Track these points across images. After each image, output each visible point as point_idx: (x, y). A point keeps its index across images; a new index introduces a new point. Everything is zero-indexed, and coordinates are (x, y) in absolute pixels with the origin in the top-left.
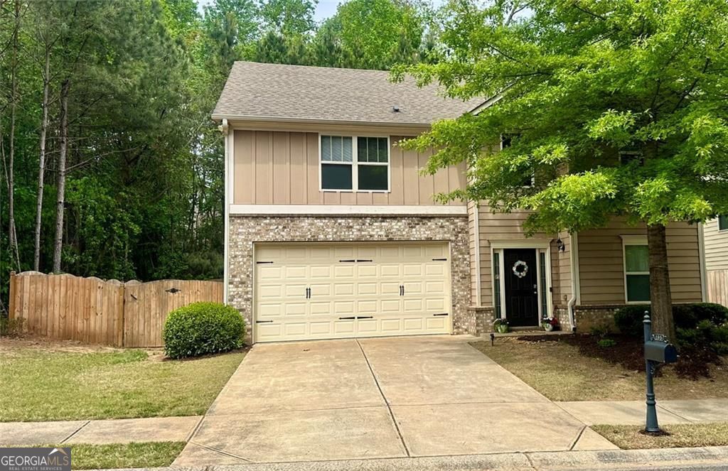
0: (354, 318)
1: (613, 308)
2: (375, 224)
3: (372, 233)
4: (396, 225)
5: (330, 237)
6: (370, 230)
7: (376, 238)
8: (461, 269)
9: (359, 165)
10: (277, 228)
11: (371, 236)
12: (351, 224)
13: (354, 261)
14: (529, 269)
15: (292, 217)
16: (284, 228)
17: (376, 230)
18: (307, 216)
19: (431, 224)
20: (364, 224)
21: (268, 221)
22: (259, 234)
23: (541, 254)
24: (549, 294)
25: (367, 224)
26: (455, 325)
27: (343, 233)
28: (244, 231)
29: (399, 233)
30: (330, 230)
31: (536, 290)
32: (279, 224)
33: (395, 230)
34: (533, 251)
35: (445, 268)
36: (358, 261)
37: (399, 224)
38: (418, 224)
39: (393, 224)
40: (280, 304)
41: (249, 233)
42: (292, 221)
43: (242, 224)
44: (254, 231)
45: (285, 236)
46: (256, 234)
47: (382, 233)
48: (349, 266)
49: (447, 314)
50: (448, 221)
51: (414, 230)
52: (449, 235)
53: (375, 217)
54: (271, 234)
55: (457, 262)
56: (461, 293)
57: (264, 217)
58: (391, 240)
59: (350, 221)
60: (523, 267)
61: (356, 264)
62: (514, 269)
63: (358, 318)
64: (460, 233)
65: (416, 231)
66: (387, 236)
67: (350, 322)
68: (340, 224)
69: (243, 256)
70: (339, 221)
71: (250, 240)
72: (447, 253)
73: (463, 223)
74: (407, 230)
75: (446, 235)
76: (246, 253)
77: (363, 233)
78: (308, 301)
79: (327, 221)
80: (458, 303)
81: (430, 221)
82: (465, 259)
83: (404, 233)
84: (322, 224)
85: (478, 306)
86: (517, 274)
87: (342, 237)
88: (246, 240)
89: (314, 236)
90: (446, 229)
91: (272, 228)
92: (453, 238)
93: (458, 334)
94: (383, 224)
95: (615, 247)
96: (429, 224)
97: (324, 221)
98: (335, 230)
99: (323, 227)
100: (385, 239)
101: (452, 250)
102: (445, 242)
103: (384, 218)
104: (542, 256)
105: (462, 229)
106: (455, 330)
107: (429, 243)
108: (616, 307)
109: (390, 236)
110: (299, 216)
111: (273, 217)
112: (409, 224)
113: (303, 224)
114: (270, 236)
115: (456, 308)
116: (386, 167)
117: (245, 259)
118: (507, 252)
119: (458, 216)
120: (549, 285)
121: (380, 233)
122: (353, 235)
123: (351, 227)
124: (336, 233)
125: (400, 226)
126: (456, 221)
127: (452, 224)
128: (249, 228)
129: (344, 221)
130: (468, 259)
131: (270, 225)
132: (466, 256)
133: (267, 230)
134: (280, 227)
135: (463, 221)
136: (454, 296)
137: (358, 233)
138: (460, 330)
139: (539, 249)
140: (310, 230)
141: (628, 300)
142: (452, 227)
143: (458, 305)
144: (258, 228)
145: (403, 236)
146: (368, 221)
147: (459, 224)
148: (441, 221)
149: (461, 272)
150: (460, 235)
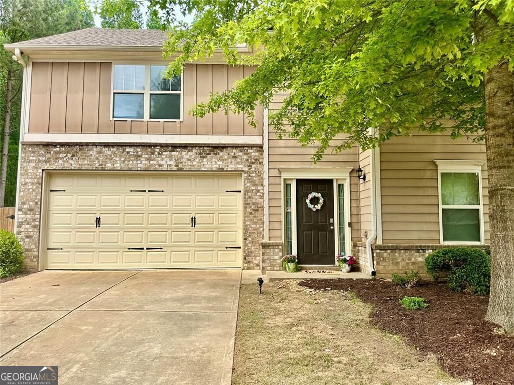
0: (143, 249)
1: (424, 249)
2: (164, 153)
3: (161, 162)
4: (185, 155)
5: (118, 166)
6: (159, 159)
7: (165, 167)
8: (254, 201)
9: (151, 94)
10: (66, 156)
11: (160, 165)
12: (140, 153)
13: (145, 191)
14: (324, 202)
15: (81, 145)
16: (73, 156)
17: (165, 159)
18: (95, 144)
19: (223, 154)
20: (153, 153)
21: (58, 149)
22: (49, 162)
23: (339, 185)
24: (347, 230)
25: (156, 153)
26: (245, 259)
27: (131, 162)
28: (35, 158)
29: (189, 163)
30: (118, 159)
32: (68, 152)
33: (185, 160)
34: (330, 182)
35: (239, 199)
36: (149, 191)
37: (189, 153)
38: (210, 154)
39: (184, 153)
40: (70, 232)
41: (39, 161)
42: (80, 150)
43: (34, 152)
44: (44, 159)
45: (73, 164)
46: (46, 162)
47: (172, 163)
48: (139, 197)
49: (240, 248)
50: (241, 151)
51: (205, 160)
52: (241, 166)
53: (164, 146)
54: (61, 162)
55: (250, 194)
56: (254, 226)
57: (54, 145)
58: (180, 170)
59: (139, 150)
60: (318, 199)
61: (147, 194)
62: (308, 201)
63: (147, 249)
64: (253, 163)
65: (208, 161)
66: (177, 166)
67: (139, 253)
68: (128, 153)
69: (32, 184)
70: (128, 150)
71: (40, 168)
72: (240, 185)
73: (257, 154)
74: (197, 160)
75: (238, 166)
76: (36, 180)
77: (152, 162)
78: (98, 230)
79: (115, 149)
80: (249, 236)
81: (222, 151)
82: (258, 191)
83: (195, 163)
84: (110, 153)
85: (266, 240)
86: (311, 206)
87: (130, 166)
88: (36, 168)
89: (101, 165)
90: (238, 160)
91: (61, 156)
92: (246, 169)
93: (248, 269)
94: (173, 153)
95: (428, 174)
96: (221, 154)
97: (112, 150)
98: (123, 159)
99: (110, 155)
100: (175, 168)
101: (245, 181)
102: (237, 173)
103: (174, 147)
104: (341, 187)
105: (256, 160)
106: (246, 265)
107: (221, 173)
109: (180, 166)
110: (87, 144)
111: (62, 145)
112: (200, 154)
113: (91, 153)
114: (59, 164)
115: (247, 242)
116: (179, 95)
117: (34, 187)
118: (299, 182)
119: (251, 146)
120: (347, 219)
121: (169, 163)
122: (142, 164)
123: (140, 156)
124: (124, 162)
125: (191, 156)
126: (250, 151)
127: (246, 154)
128: (40, 156)
129: (132, 150)
130: (261, 191)
131: (60, 153)
132: (259, 188)
133: (57, 159)
134: (69, 155)
135: (258, 151)
136: (246, 229)
137: (147, 162)
138: (251, 265)
139: (337, 180)
140: (98, 159)
141: (444, 240)
142: (245, 157)
143: (250, 239)
144: (48, 156)
145: (193, 166)
146: (158, 150)
147: (253, 154)
148: (234, 151)
149: (254, 204)
150: (253, 166)
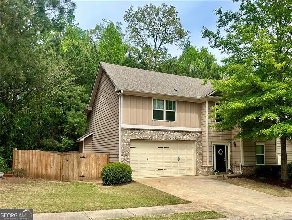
0: (163, 169)
1: (253, 166)
2: (172, 134)
3: (170, 137)
4: (179, 135)
5: (157, 138)
6: (170, 136)
7: (172, 139)
8: (199, 151)
9: (166, 111)
10: (138, 134)
11: (170, 138)
12: (164, 134)
13: (163, 147)
14: (223, 152)
15: (144, 130)
16: (141, 134)
17: (172, 136)
18: (149, 130)
19: (190, 134)
20: (168, 134)
21: (135, 131)
22: (132, 136)
24: (229, 161)
25: (169, 134)
26: (197, 172)
27: (161, 137)
28: (127, 135)
29: (179, 137)
30: (156, 136)
31: (225, 160)
32: (139, 133)
33: (178, 136)
34: (224, 146)
35: (193, 151)
36: (164, 148)
37: (180, 134)
38: (186, 134)
39: (178, 134)
40: (138, 163)
41: (129, 136)
42: (144, 132)
43: (126, 132)
44: (130, 135)
45: (141, 137)
46: (131, 136)
47: (174, 137)
48: (161, 150)
49: (193, 168)
50: (195, 134)
51: (184, 136)
52: (195, 139)
53: (172, 131)
54: (136, 136)
55: (198, 149)
56: (199, 160)
57: (134, 129)
58: (177, 140)
59: (163, 132)
60: (221, 151)
61: (164, 149)
62: (219, 152)
63: (164, 169)
64: (199, 138)
65: (185, 137)
66: (175, 138)
67: (161, 171)
68: (160, 133)
69: (126, 145)
70: (160, 132)
71: (129, 138)
72: (194, 145)
73: (200, 135)
74: (182, 136)
75: (194, 139)
76: (128, 143)
77: (168, 137)
78: (147, 163)
79: (155, 132)
80: (198, 164)
81: (189, 133)
82: (200, 148)
83: (181, 137)
84: (154, 133)
85: (208, 165)
86: (220, 154)
87: (161, 138)
88: (128, 138)
89: (151, 138)
90: (194, 137)
91: (137, 134)
92: (197, 140)
93: (198, 175)
94: (174, 134)
96: (189, 134)
97: (154, 132)
98: (158, 136)
99: (154, 134)
100: (175, 139)
101: (196, 145)
102: (194, 141)
103: (175, 131)
104: (227, 147)
105: (200, 137)
106: (197, 174)
107: (189, 141)
108: (254, 166)
109: (177, 139)
110: (146, 130)
111: (137, 129)
112: (183, 134)
113: (147, 133)
114: (136, 137)
115: (197, 166)
116: (175, 112)
117: (127, 146)
118: (217, 146)
119: (198, 132)
120: (229, 158)
121: (173, 137)
122: (164, 138)
123: (164, 135)
124: (159, 137)
125: (180, 135)
126: (198, 134)
127: (197, 135)
128: (129, 134)
129: (161, 132)
130: (201, 148)
131: (136, 133)
132: (201, 147)
133: (135, 135)
134: (140, 134)
135: (200, 134)
136: (197, 161)
137: (166, 137)
138: (199, 174)
139: (226, 145)
140: (150, 135)
141: (257, 164)
142: (196, 136)
143: (198, 165)
144: (132, 134)
145: (181, 138)
146: (169, 133)
147: (199, 135)
148: (193, 133)
149: (199, 152)
150: (199, 139)
